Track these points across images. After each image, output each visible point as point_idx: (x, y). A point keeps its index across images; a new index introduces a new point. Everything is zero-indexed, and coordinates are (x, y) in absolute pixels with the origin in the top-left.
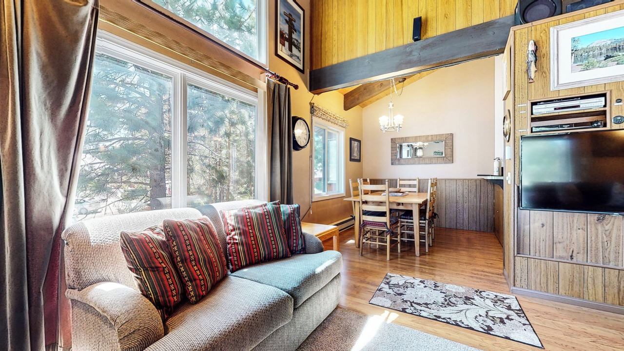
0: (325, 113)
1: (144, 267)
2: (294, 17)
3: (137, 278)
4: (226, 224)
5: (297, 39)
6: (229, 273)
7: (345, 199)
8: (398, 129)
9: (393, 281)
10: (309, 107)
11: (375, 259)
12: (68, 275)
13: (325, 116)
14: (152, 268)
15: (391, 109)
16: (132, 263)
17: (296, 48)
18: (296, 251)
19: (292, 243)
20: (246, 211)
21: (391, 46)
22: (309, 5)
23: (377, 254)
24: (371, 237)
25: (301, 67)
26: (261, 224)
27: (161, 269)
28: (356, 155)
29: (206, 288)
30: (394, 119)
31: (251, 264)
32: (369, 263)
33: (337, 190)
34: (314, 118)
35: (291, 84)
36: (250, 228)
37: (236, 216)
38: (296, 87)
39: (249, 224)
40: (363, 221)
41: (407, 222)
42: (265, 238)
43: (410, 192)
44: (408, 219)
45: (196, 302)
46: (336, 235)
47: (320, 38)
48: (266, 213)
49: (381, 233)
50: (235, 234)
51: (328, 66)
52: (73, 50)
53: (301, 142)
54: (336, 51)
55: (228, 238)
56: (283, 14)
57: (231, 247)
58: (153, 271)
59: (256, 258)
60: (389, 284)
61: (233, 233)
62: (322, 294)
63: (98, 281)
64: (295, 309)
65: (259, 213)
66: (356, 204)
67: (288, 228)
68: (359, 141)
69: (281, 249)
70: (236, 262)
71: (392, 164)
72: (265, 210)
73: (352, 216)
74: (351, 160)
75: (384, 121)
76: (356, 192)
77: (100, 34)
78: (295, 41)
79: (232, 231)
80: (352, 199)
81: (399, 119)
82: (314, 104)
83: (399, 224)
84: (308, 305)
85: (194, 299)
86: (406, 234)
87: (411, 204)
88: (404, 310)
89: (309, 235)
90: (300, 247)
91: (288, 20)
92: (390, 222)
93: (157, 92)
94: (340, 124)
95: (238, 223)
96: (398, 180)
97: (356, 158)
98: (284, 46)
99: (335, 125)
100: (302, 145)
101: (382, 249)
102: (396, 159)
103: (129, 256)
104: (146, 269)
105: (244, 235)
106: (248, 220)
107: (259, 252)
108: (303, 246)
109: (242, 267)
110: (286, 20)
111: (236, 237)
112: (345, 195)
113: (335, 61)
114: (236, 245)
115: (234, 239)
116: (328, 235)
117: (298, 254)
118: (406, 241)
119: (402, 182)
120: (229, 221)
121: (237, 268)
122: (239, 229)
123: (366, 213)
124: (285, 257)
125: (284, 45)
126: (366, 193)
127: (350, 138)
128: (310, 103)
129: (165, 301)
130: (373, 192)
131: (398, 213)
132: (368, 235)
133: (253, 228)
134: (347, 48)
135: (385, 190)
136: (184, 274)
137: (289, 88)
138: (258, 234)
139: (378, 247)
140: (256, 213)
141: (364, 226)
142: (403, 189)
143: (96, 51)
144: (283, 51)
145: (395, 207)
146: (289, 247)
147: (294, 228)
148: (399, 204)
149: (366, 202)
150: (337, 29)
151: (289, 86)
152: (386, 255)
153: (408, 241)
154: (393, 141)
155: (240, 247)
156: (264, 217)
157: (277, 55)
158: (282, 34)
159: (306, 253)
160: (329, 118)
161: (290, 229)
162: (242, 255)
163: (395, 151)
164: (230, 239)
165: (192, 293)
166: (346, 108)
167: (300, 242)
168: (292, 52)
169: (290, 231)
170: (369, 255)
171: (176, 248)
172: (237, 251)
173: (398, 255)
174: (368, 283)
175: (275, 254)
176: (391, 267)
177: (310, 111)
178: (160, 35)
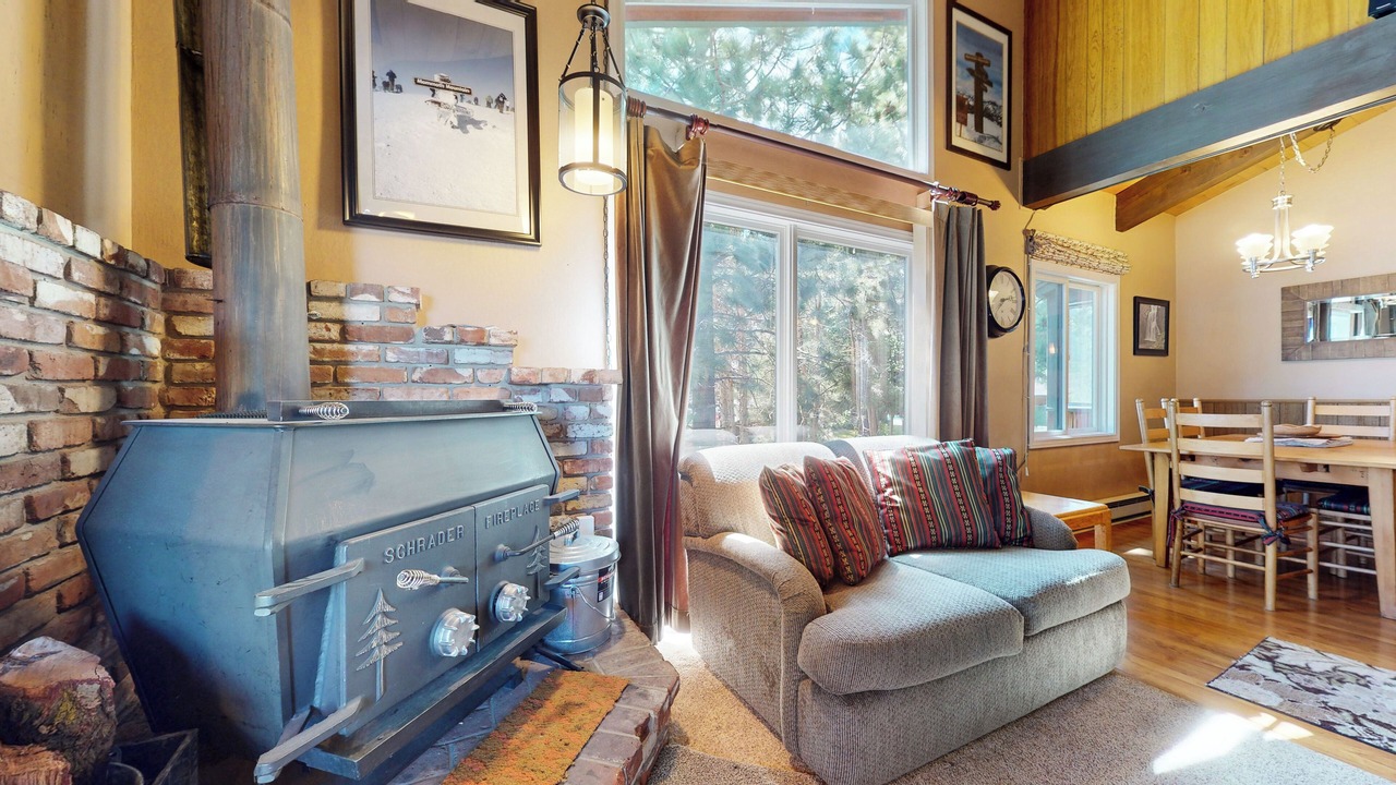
0: (1065, 247)
1: (790, 517)
2: (986, 55)
3: (781, 531)
4: (875, 474)
5: (993, 100)
6: (887, 556)
7: (1122, 447)
8: (1309, 264)
9: (1286, 657)
10: (1021, 239)
11: (1221, 599)
12: (688, 519)
13: (1066, 253)
14: (800, 519)
15: (1281, 213)
16: (777, 510)
17: (992, 120)
18: (1011, 540)
19: (1003, 524)
20: (910, 454)
21: (1284, 49)
22: (1023, 15)
23: (1230, 592)
24: (1206, 546)
25: (1003, 158)
26: (940, 478)
27: (811, 524)
28: (1152, 338)
29: (866, 566)
30: (1292, 238)
31: (924, 548)
32: (1201, 605)
33: (1094, 423)
34: (1035, 263)
35: (983, 202)
36: (919, 484)
37: (894, 462)
38: (995, 205)
39: (917, 477)
40: (1183, 502)
41: (1347, 521)
42: (948, 504)
43: (1360, 438)
44: (1348, 511)
45: (854, 585)
46: (1103, 524)
47: (1051, 80)
48: (948, 460)
49: (1245, 540)
50: (893, 493)
51: (1076, 141)
52: (687, 228)
53: (1004, 316)
54: (1099, 102)
55: (880, 497)
56: (964, 60)
57: (887, 513)
58: (803, 525)
59: (934, 538)
60: (1274, 663)
61: (889, 490)
62: (1081, 632)
63: (727, 530)
64: (1026, 638)
65: (935, 460)
66: (1159, 461)
67: (992, 494)
68: (1166, 304)
69: (981, 530)
70: (898, 540)
71: (1285, 358)
72: (946, 455)
73: (1146, 491)
74: (1137, 351)
75: (1252, 246)
76: (1157, 432)
77: (711, 197)
78: (990, 107)
79: (887, 486)
80: (1145, 448)
81: (1312, 236)
82: (1034, 231)
83: (1311, 523)
84: (1050, 639)
85: (852, 577)
86: (1341, 552)
87: (1364, 470)
88: (1327, 726)
89: (1038, 512)
90: (1020, 534)
91: (974, 68)
92: (1278, 511)
93: (759, 262)
94: (1106, 268)
95: (896, 472)
96: (1310, 405)
97: (1154, 347)
98: (966, 125)
99: (1091, 272)
100: (1006, 325)
101: (1249, 583)
102: (1303, 343)
103: (773, 499)
104: (793, 521)
105: (909, 495)
106: (915, 471)
107: (937, 527)
108: (1029, 532)
109: (907, 551)
110: (970, 70)
111: (895, 497)
112: (1118, 439)
113: (1094, 125)
114: (896, 512)
115: (891, 501)
116: (1083, 519)
117: (1015, 545)
118: (1342, 575)
119: (1324, 411)
120: (879, 469)
121: (900, 549)
122: (900, 484)
123: (1191, 483)
124: (988, 547)
125: (963, 122)
126: (1191, 433)
127: (1135, 298)
128: (1025, 232)
129: (819, 569)
130: (1212, 433)
131: (1310, 495)
132: (1200, 541)
133: (924, 485)
134: (1130, 87)
135: (1260, 430)
136: (835, 537)
137: (980, 211)
138: (934, 497)
139: (1230, 573)
140: (928, 459)
141: (1185, 514)
142: (1327, 430)
143: (704, 220)
144: (963, 138)
145: (1297, 474)
146: (997, 529)
147: (1006, 494)
148: (1311, 467)
149: (1192, 458)
150: (1100, 48)
151: (979, 206)
152: (1262, 596)
153: (1348, 572)
154: (1291, 296)
155: (903, 516)
156: (945, 466)
157: (950, 147)
158: (961, 101)
159: (1033, 547)
160: (1073, 258)
161: (997, 494)
162: (907, 529)
163: (1297, 324)
164: (884, 500)
165: (848, 569)
166: (1123, 224)
167: (1021, 523)
168: (982, 132)
169: (998, 500)
170: (1201, 589)
171: (822, 498)
172: (899, 522)
173: (1307, 605)
174: (1203, 647)
175: (970, 537)
176: (1277, 625)
177: (1023, 249)
178: (770, 175)
